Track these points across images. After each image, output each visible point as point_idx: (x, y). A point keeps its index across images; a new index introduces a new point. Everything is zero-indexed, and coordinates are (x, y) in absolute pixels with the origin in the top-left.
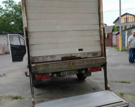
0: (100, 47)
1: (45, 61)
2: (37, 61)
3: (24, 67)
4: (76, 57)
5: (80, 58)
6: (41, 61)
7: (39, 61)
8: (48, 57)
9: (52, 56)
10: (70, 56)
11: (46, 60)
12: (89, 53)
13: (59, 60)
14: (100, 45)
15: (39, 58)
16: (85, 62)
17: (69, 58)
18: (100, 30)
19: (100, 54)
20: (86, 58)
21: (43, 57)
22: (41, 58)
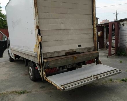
0: (93, 43)
1: (52, 57)
2: (46, 57)
3: (3, 63)
4: (76, 52)
5: (79, 53)
6: (49, 57)
7: (47, 57)
8: (55, 53)
9: (58, 52)
10: (72, 51)
11: (53, 55)
12: (85, 49)
13: (63, 55)
14: (93, 41)
15: (47, 54)
16: (85, 56)
17: (71, 53)
18: (93, 29)
19: (93, 49)
20: (84, 52)
21: (51, 53)
22: (49, 54)
